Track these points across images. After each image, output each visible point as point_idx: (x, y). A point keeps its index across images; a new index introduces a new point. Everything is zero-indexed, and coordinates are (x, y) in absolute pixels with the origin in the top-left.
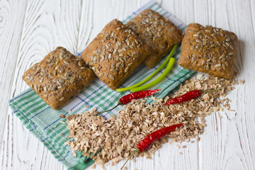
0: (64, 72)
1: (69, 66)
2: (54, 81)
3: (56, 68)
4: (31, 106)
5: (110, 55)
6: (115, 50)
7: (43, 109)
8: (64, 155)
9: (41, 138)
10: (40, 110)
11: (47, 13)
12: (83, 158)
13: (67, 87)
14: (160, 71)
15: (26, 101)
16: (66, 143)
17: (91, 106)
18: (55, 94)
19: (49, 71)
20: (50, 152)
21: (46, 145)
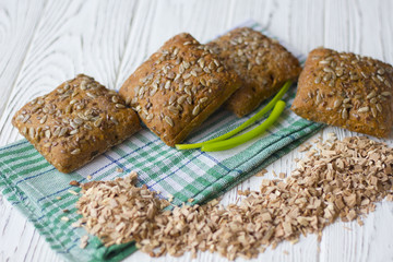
0: (84, 108)
1: (95, 100)
2: (65, 121)
3: (71, 102)
4: (21, 165)
5: (169, 82)
6: (178, 76)
7: (42, 171)
8: (68, 245)
9: (31, 216)
10: (37, 172)
11: (70, 34)
12: (103, 250)
13: (87, 133)
14: (257, 123)
15: (13, 157)
16: (74, 225)
17: (129, 171)
18: (65, 143)
19: (59, 106)
20: (43, 238)
21: (38, 226)
